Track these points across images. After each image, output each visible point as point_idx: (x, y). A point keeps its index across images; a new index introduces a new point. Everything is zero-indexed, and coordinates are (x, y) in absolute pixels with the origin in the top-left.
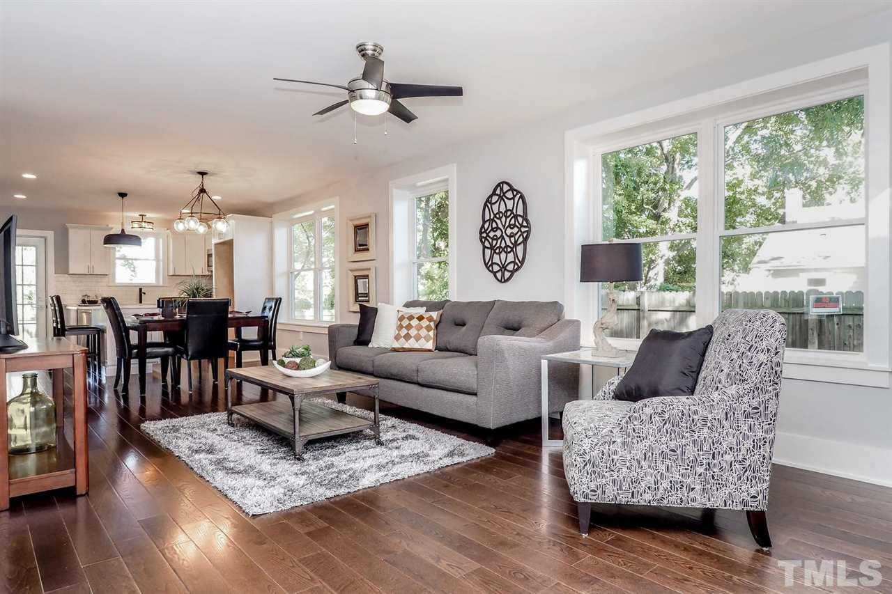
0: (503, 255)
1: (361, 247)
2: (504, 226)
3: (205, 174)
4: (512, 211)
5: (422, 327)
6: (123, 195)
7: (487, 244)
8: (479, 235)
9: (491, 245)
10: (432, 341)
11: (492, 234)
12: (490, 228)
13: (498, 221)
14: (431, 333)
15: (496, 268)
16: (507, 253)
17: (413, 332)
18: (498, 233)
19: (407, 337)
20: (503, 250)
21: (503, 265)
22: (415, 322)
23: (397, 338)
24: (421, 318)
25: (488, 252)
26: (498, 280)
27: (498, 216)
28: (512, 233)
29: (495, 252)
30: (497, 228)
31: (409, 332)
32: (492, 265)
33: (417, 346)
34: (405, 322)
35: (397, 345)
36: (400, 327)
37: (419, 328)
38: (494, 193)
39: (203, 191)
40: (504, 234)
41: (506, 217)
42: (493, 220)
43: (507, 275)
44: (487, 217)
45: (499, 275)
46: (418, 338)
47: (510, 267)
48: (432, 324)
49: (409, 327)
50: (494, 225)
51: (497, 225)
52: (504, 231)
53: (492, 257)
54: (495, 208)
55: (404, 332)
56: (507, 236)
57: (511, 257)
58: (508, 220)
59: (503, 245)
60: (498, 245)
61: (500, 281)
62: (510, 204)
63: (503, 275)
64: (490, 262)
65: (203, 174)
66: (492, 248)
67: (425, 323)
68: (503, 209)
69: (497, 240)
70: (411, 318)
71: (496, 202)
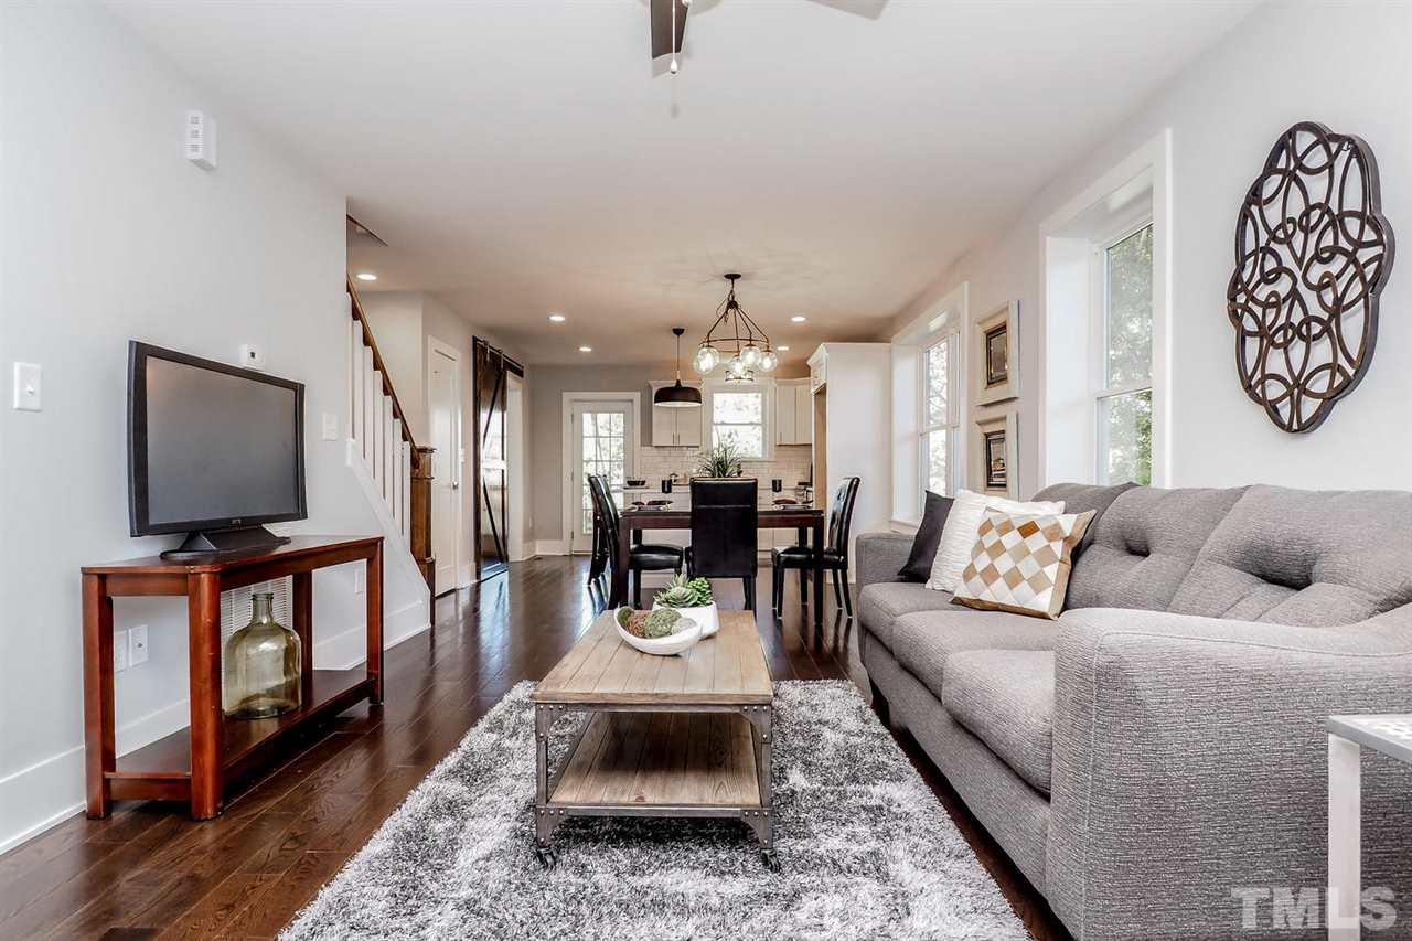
0: (1298, 349)
1: (996, 374)
2: (1299, 261)
3: (737, 276)
4: (1324, 208)
5: (1029, 553)
6: (678, 332)
7: (1249, 324)
8: (1226, 302)
9: (1260, 324)
10: (1049, 591)
11: (1262, 293)
12: (1257, 276)
13: (1283, 250)
14: (1051, 571)
15: (1274, 390)
16: (1309, 340)
17: (1004, 564)
18: (1283, 287)
19: (990, 575)
20: (1297, 331)
21: (1296, 380)
22: (1011, 539)
23: (968, 574)
24: (1028, 530)
25: (1253, 346)
26: (1281, 425)
27: (1281, 234)
28: (1327, 274)
29: (1272, 343)
30: (1280, 270)
31: (995, 563)
32: (1262, 381)
33: (1009, 599)
34: (991, 539)
35: (963, 592)
36: (979, 547)
37: (1021, 553)
38: (1270, 168)
39: (732, 304)
40: (1301, 287)
41: (1307, 231)
42: (1267, 250)
43: (1309, 407)
44: (1250, 246)
45: (1285, 412)
46: (1013, 579)
47: (1320, 384)
48: (1058, 548)
49: (997, 549)
50: (1271, 264)
51: (1279, 260)
52: (1299, 274)
53: (1262, 357)
54: (1273, 215)
55: (983, 562)
56: (1309, 286)
57: (1322, 352)
58: (1313, 238)
59: (1298, 316)
60: (1282, 320)
61: (1288, 428)
62: (1317, 188)
63: (1296, 407)
64: (1258, 376)
65: (733, 277)
66: (1263, 333)
67: (1037, 542)
68: (1296, 207)
69: (1277, 305)
70: (1006, 528)
71: (1277, 192)
